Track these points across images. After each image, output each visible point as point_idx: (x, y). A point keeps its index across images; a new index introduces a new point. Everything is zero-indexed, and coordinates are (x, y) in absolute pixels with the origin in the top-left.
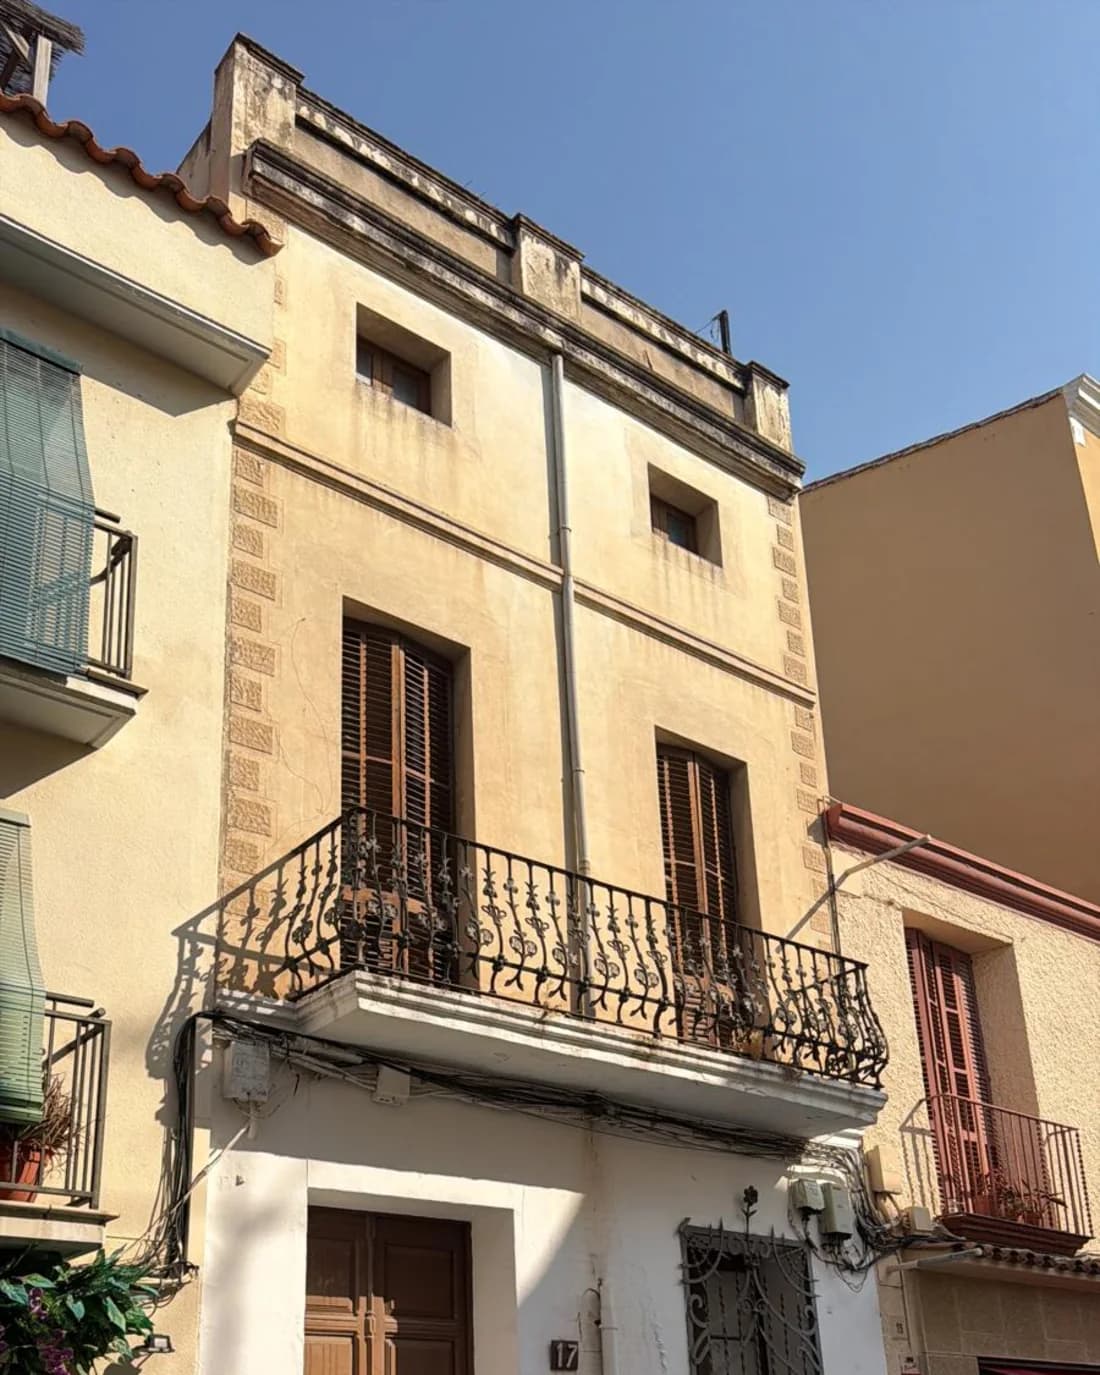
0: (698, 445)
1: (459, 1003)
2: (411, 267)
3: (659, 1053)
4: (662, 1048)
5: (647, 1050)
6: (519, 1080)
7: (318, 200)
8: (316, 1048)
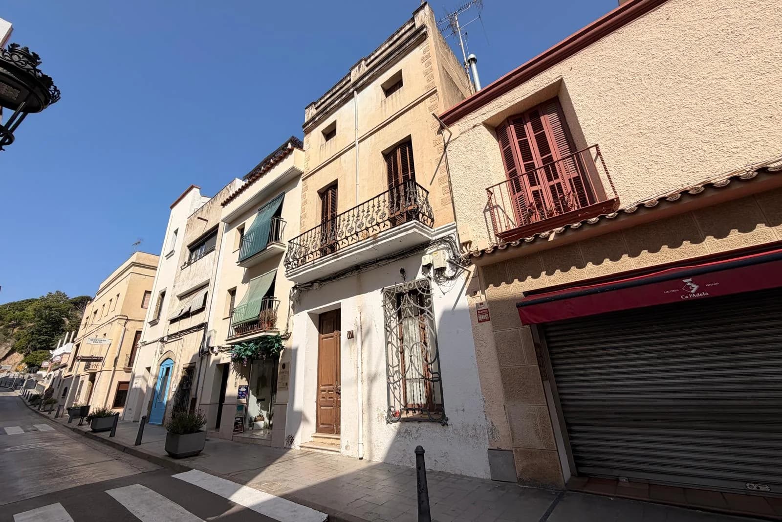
0: (394, 62)
1: (299, 269)
2: (327, 113)
3: (339, 254)
4: (339, 253)
5: (336, 256)
6: (341, 271)
7: (311, 123)
8: (304, 286)
